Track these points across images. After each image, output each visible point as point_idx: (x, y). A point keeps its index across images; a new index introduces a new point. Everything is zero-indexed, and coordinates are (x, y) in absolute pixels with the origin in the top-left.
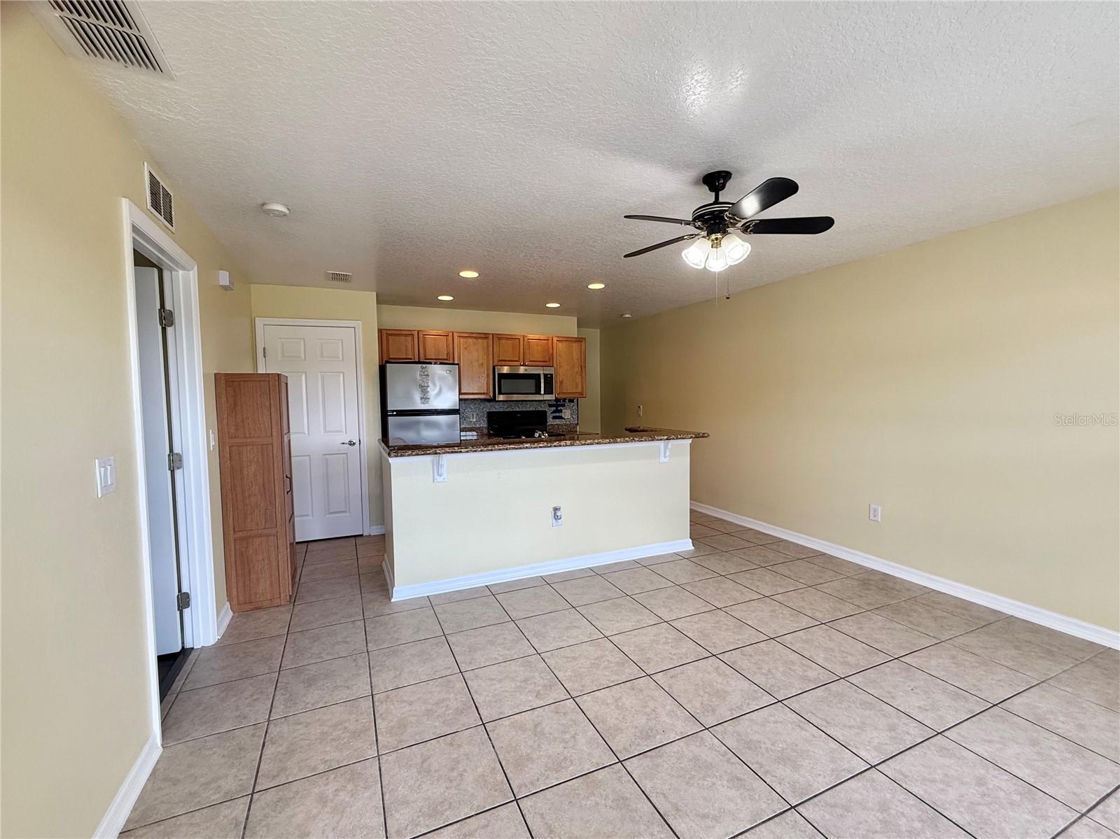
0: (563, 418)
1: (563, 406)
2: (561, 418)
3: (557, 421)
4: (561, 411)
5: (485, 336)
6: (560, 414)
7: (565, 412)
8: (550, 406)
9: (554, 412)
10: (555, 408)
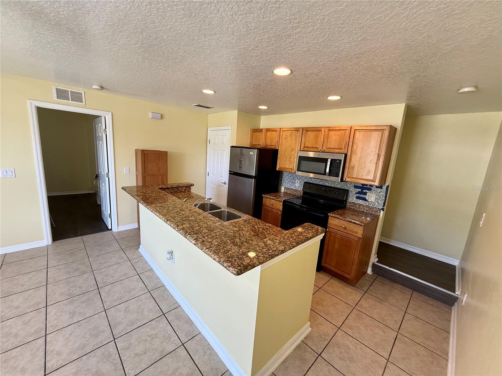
0: (366, 200)
1: (370, 189)
2: (365, 199)
3: (361, 202)
4: (366, 194)
5: (297, 130)
6: (365, 196)
7: (369, 196)
8: (356, 187)
9: (359, 193)
10: (360, 190)
